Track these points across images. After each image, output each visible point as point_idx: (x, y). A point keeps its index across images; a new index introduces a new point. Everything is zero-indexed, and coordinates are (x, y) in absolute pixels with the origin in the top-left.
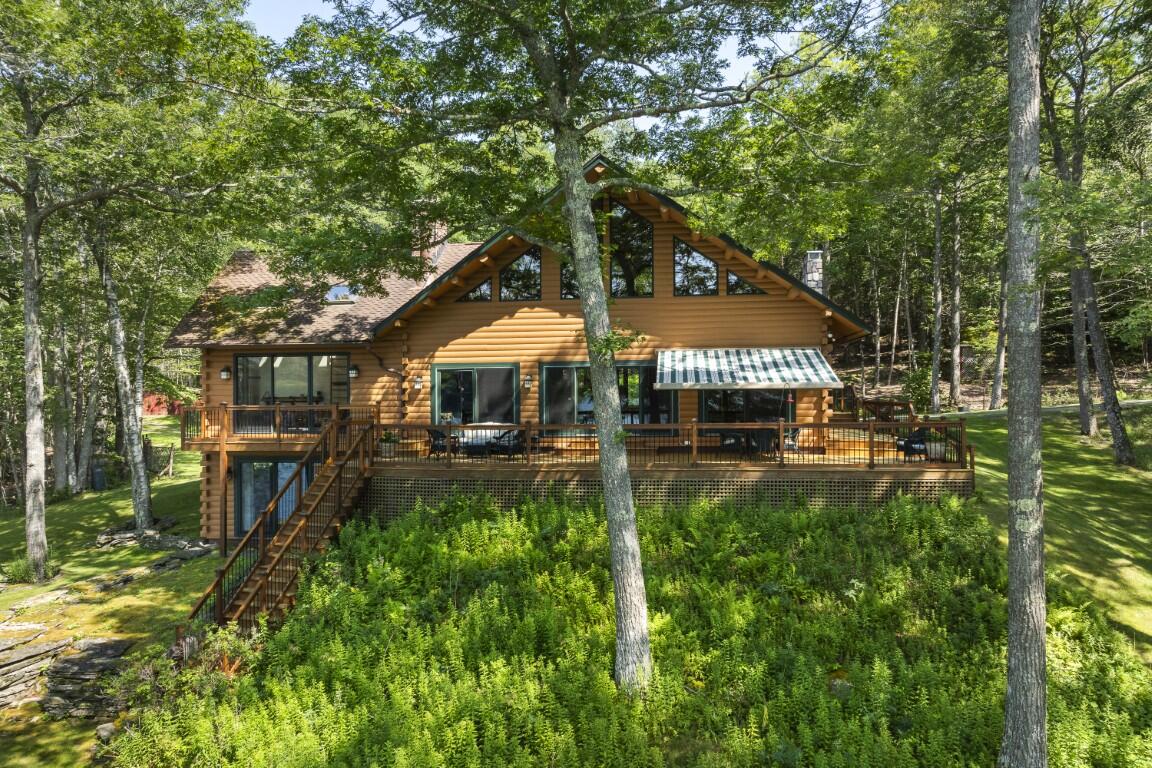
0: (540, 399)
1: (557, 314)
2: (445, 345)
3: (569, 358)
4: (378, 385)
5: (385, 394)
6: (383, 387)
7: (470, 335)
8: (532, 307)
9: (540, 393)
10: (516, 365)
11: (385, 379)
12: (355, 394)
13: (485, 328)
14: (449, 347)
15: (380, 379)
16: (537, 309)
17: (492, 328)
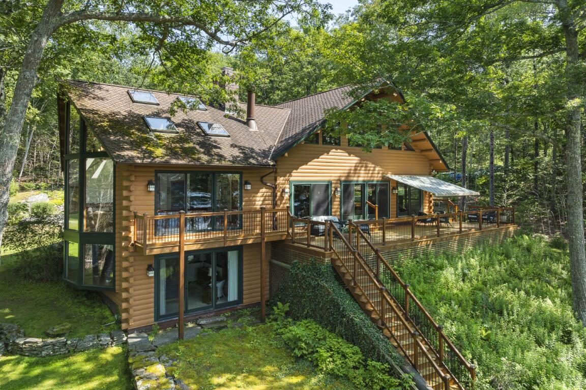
0: (340, 201)
1: (347, 154)
2: (297, 169)
3: (352, 178)
4: (260, 194)
5: (264, 200)
6: (262, 196)
7: (309, 163)
8: (337, 149)
9: (340, 198)
10: (330, 183)
11: (264, 190)
12: (246, 201)
13: (316, 160)
14: (299, 170)
15: (261, 190)
16: (339, 151)
17: (319, 160)
